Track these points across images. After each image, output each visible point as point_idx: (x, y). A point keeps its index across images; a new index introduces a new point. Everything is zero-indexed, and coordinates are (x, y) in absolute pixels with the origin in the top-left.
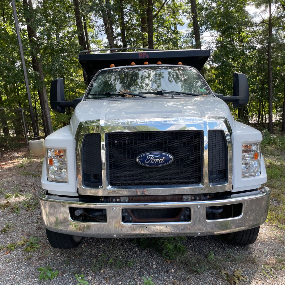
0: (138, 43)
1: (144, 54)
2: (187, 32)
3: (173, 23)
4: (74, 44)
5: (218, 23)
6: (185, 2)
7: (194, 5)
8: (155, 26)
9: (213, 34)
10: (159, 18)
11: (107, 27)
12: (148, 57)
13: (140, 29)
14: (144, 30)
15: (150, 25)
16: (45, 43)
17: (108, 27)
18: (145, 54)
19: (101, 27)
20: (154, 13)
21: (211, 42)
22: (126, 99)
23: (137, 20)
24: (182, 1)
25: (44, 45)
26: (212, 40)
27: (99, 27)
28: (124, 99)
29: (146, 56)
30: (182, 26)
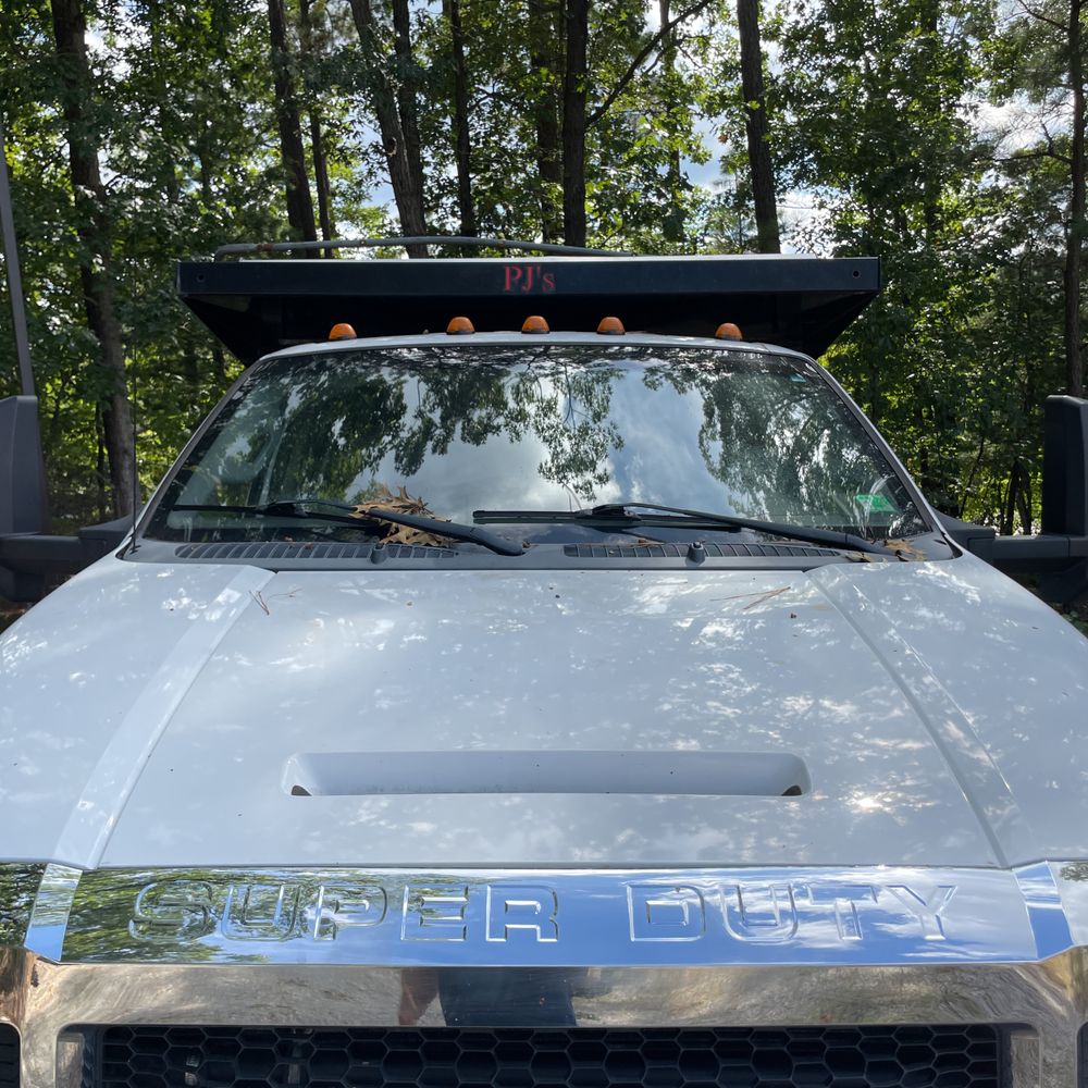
0: (525, 226)
1: (530, 269)
2: (722, 190)
3: (667, 154)
4: (266, 220)
5: (856, 152)
6: (714, 71)
7: (756, 78)
8: (595, 160)
9: (826, 198)
10: (609, 132)
11: (394, 152)
12: (549, 287)
13: (533, 167)
14: (547, 171)
15: (576, 153)
16: (129, 212)
17: (400, 153)
18: (534, 272)
19: (374, 157)
20: (591, 108)
21: (817, 230)
22: (390, 561)
23: (523, 137)
24: (701, 70)
25: (123, 218)
26: (822, 221)
27: (366, 153)
28: (374, 559)
29: (538, 281)
30: (702, 163)
